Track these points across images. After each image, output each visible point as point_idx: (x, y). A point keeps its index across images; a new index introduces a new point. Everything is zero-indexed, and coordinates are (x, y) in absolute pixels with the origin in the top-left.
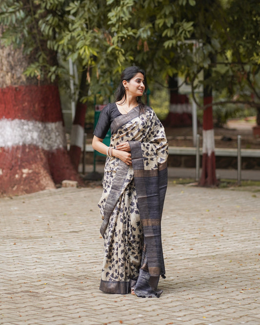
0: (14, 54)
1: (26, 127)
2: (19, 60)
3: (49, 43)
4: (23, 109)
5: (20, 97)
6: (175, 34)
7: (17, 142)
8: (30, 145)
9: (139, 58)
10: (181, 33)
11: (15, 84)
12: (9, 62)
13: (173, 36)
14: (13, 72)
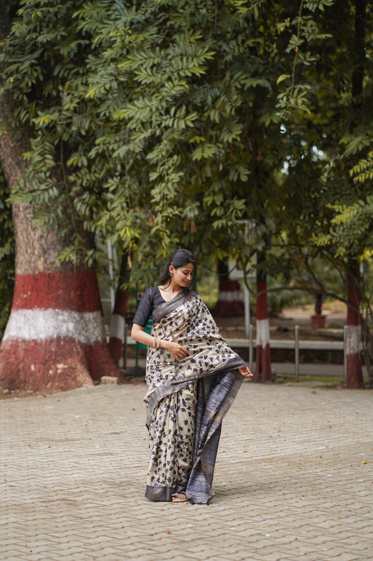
0: (47, 236)
1: (60, 318)
2: (53, 243)
3: (85, 223)
4: (57, 298)
5: (54, 283)
6: (226, 213)
7: (51, 334)
8: (65, 338)
9: (185, 240)
10: (232, 212)
11: (48, 269)
12: (41, 245)
13: (223, 215)
14: (46, 256)
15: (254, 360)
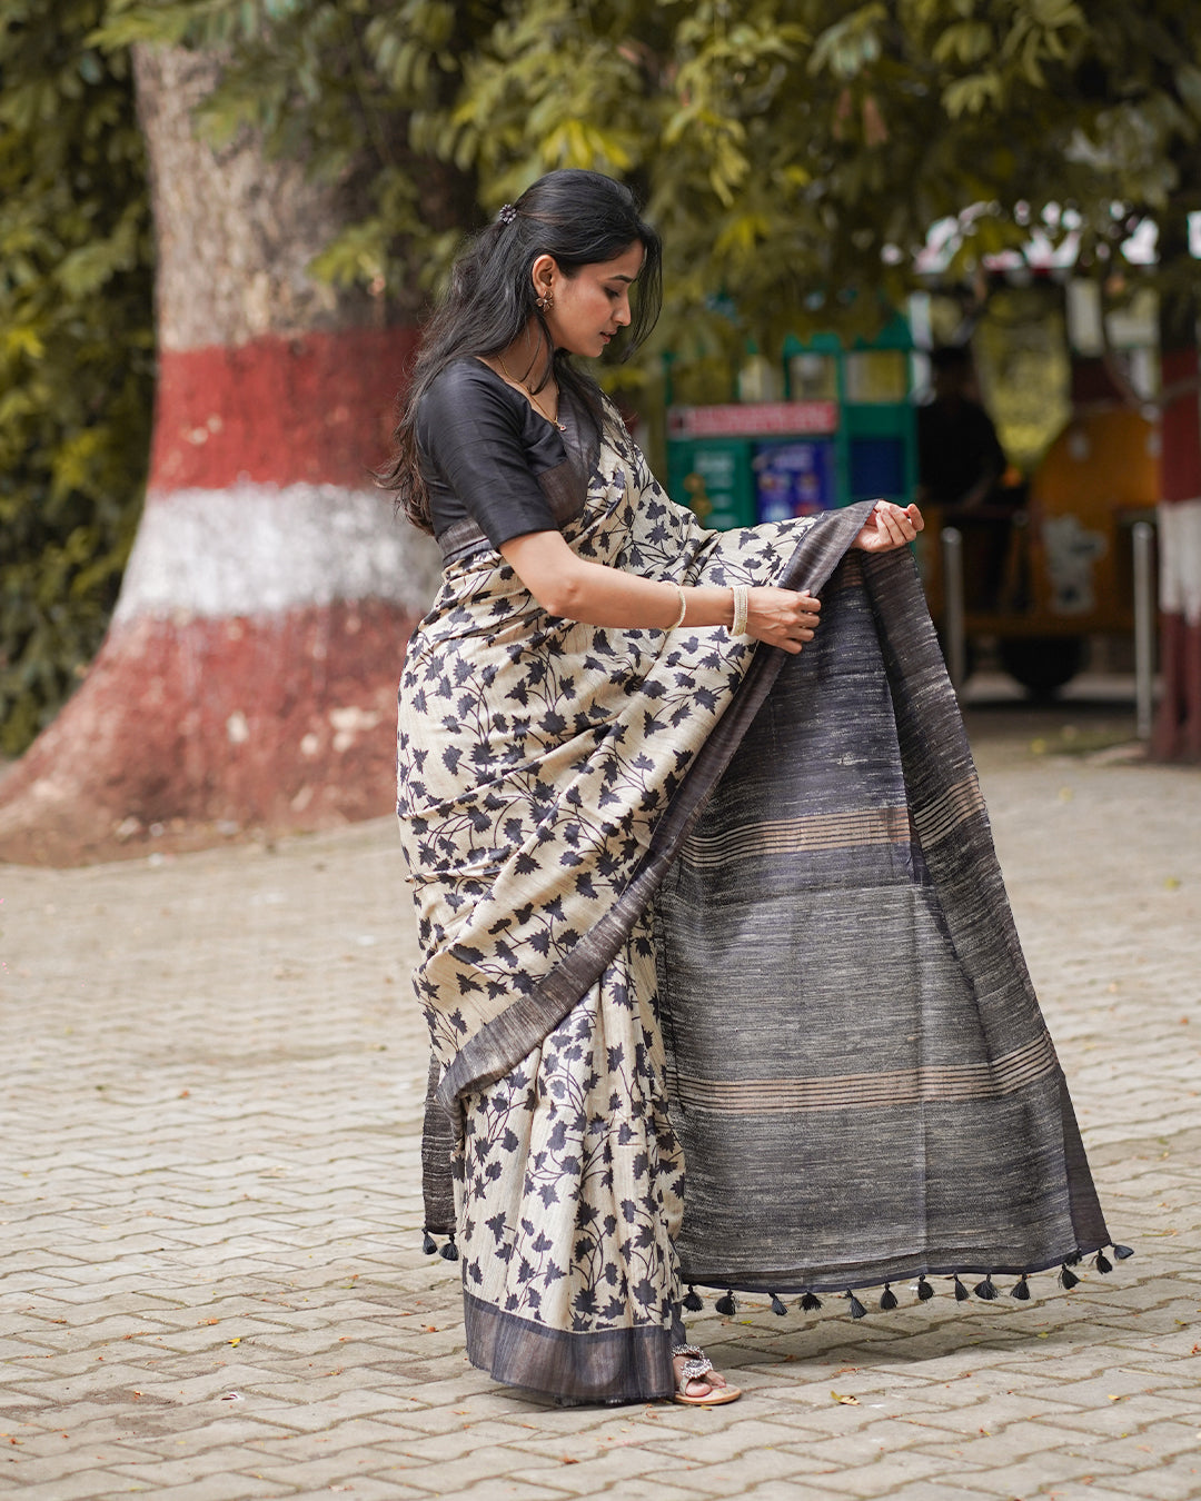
0: (279, 186)
1: (343, 520)
2: (301, 215)
3: (419, 123)
4: (329, 441)
5: (311, 382)
6: (997, 42)
7: (304, 589)
8: (363, 604)
9: (845, 181)
10: (1023, 41)
11: (289, 324)
12: (256, 226)
13: (986, 58)
14: (278, 269)
15: (1157, 668)
